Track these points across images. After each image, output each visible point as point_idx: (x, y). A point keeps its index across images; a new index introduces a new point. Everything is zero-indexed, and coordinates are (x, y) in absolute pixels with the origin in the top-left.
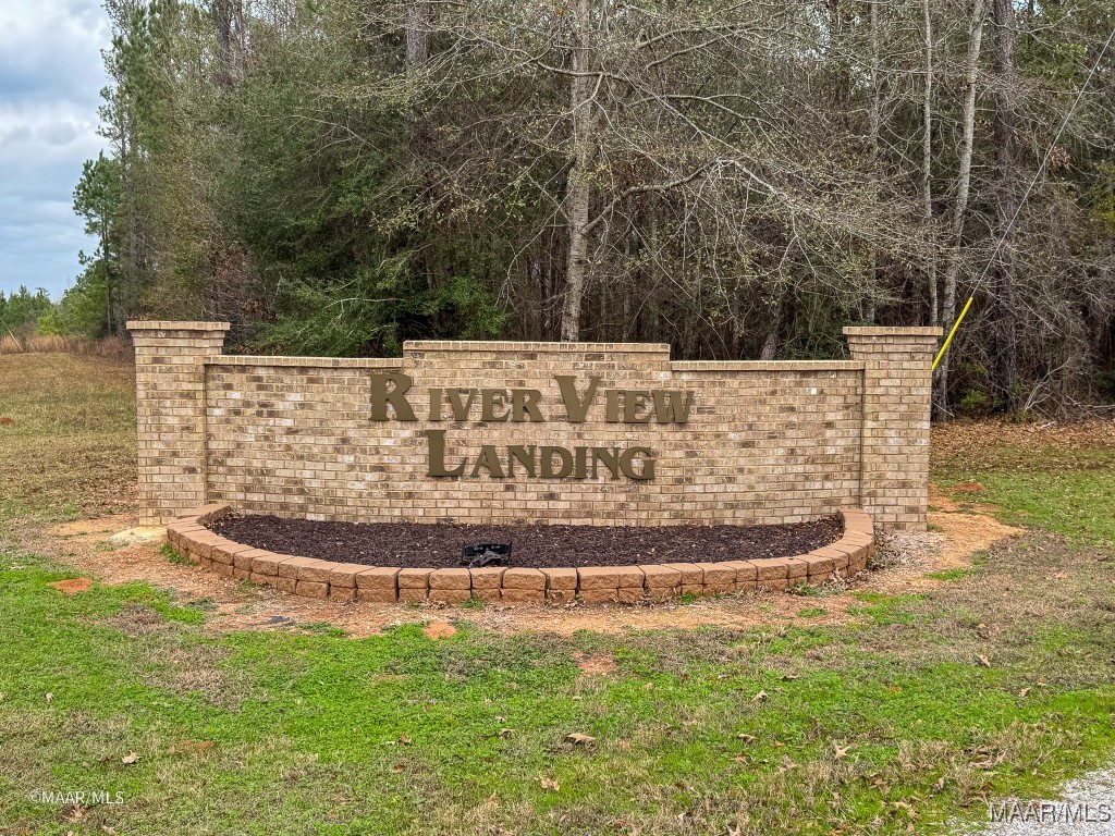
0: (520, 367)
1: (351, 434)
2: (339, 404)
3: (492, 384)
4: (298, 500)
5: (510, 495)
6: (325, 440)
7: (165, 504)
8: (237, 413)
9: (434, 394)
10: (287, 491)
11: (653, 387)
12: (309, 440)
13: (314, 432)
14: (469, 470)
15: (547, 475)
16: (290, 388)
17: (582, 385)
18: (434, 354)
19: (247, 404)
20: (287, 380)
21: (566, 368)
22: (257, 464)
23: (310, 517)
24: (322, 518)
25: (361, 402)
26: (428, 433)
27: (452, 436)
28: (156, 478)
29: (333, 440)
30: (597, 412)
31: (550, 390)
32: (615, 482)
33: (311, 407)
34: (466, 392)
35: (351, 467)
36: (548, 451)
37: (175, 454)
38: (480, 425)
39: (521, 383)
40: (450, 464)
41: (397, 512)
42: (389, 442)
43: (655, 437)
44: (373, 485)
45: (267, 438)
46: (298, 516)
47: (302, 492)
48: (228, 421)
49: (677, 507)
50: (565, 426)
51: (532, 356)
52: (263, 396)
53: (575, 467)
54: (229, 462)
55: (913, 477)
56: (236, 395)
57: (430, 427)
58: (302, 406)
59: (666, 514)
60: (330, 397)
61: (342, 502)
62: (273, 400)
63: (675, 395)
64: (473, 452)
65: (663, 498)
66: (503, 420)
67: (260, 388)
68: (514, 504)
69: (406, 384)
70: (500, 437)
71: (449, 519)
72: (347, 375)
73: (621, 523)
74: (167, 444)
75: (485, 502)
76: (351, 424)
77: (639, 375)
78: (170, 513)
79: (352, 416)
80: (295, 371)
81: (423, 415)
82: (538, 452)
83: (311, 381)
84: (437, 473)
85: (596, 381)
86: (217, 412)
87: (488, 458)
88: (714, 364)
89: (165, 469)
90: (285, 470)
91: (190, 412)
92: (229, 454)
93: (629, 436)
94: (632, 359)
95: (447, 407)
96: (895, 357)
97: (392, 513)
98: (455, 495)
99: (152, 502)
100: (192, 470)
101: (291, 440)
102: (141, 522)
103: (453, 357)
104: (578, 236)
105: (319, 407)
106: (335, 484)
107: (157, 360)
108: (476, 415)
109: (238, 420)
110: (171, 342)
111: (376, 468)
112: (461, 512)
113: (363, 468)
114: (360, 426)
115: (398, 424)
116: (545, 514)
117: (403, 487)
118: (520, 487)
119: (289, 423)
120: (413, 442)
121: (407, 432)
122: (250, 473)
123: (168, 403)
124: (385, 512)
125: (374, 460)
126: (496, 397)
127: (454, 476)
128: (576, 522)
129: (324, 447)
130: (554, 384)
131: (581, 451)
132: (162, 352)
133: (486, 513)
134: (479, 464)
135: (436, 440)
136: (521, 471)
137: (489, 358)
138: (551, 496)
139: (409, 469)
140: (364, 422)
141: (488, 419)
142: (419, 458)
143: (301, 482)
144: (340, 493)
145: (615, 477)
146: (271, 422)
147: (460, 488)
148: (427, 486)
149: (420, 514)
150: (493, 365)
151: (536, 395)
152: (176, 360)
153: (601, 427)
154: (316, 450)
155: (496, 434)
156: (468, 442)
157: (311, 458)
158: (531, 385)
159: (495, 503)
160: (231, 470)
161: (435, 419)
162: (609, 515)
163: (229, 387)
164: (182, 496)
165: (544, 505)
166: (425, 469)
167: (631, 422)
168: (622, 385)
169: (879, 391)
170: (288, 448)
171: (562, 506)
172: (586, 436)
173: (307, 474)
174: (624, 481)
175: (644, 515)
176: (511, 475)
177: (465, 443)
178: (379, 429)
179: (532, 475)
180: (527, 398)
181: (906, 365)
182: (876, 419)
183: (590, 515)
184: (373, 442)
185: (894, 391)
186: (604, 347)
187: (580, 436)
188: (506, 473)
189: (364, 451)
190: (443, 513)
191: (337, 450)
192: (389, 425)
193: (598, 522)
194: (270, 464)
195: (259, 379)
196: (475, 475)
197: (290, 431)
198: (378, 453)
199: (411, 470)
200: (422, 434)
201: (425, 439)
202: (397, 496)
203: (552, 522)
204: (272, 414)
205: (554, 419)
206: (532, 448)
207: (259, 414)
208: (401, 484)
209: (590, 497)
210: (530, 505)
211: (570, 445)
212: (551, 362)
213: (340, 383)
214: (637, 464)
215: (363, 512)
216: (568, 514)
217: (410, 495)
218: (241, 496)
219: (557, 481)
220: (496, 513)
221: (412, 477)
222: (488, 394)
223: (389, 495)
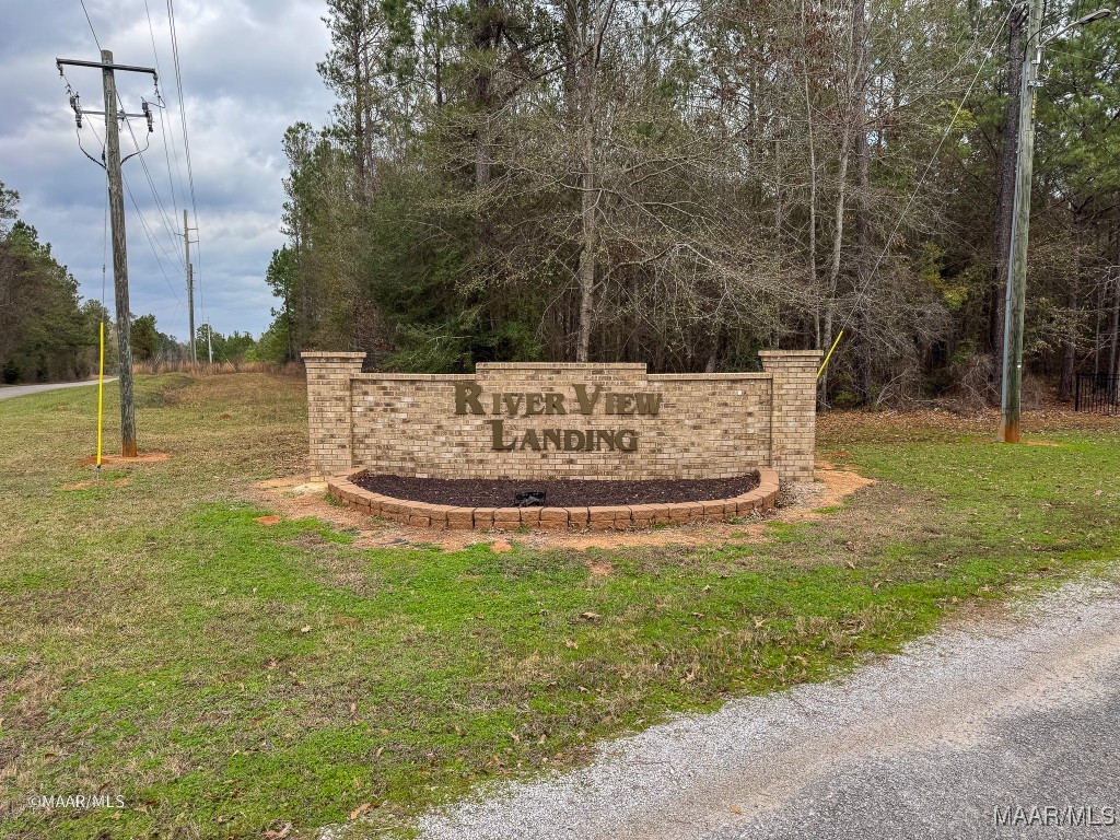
0: (550, 379)
1: (444, 423)
2: (435, 404)
3: (533, 390)
4: (410, 465)
5: (545, 461)
6: (427, 427)
7: (327, 468)
8: (371, 410)
9: (496, 397)
10: (403, 459)
11: (636, 391)
12: (417, 427)
13: (420, 422)
14: (519, 445)
15: (568, 448)
16: (404, 394)
17: (590, 390)
18: (496, 371)
19: (378, 404)
20: (403, 389)
21: (580, 379)
22: (384, 442)
23: (418, 476)
24: (425, 476)
25: (449, 403)
26: (491, 422)
27: (507, 423)
28: (321, 452)
29: (432, 427)
30: (600, 407)
31: (570, 394)
32: (612, 452)
33: (418, 406)
34: (516, 395)
35: (444, 444)
36: (569, 433)
37: (332, 436)
38: (525, 416)
39: (551, 389)
40: (507, 442)
41: (473, 472)
42: (467, 428)
43: (637, 423)
44: (458, 455)
45: (390, 426)
46: (410, 475)
47: (412, 459)
48: (365, 416)
49: (652, 467)
50: (579, 416)
51: (558, 372)
52: (387, 399)
53: (586, 443)
54: (367, 441)
55: (805, 447)
56: (370, 398)
57: (493, 418)
58: (413, 405)
59: (645, 473)
60: (429, 399)
61: (438, 466)
62: (393, 401)
63: (650, 396)
64: (521, 434)
65: (643, 462)
66: (540, 413)
67: (385, 394)
68: (548, 467)
69: (478, 391)
70: (538, 424)
71: (506, 476)
72: (441, 386)
73: (616, 478)
74: (328, 430)
75: (529, 465)
76: (443, 416)
77: (627, 384)
78: (330, 474)
79: (443, 411)
80: (407, 383)
81: (489, 410)
82: (563, 434)
83: (417, 389)
84: (498, 447)
85: (599, 387)
86: (359, 409)
87: (530, 437)
88: (675, 376)
89: (326, 446)
90: (402, 446)
91: (341, 409)
92: (366, 436)
93: (620, 422)
94: (622, 373)
95: (504, 405)
96: (793, 370)
97: (470, 473)
98: (510, 461)
99: (318, 467)
100: (344, 447)
101: (405, 427)
102: (312, 479)
103: (508, 373)
104: (587, 295)
105: (423, 405)
106: (434, 455)
107: (320, 377)
108: (522, 410)
109: (372, 414)
110: (329, 365)
111: (459, 445)
112: (513, 472)
113: (451, 445)
114: (449, 418)
115: (473, 416)
116: (567, 473)
117: (476, 456)
118: (551, 456)
119: (404, 416)
120: (483, 428)
121: (479, 421)
122: (379, 447)
123: (328, 404)
124: (465, 472)
125: (458, 439)
126: (535, 399)
127: (509, 449)
128: (587, 478)
129: (427, 430)
130: (573, 390)
131: (590, 432)
132: (324, 371)
133: (529, 473)
134: (524, 441)
135: (497, 427)
136: (552, 445)
137: (531, 373)
138: (571, 462)
139: (480, 444)
140: (451, 415)
141: (530, 413)
142: (487, 438)
143: (412, 453)
144: (437, 461)
145: (612, 449)
146: (393, 415)
147: (513, 456)
148: (492, 456)
149: (487, 473)
150: (533, 378)
151: (561, 397)
152: (332, 376)
153: (603, 417)
154: (421, 433)
155: (535, 422)
156: (517, 427)
157: (418, 438)
158: (557, 390)
159: (536, 467)
160: (368, 447)
161: (496, 413)
162: (608, 473)
163: (366, 393)
164: (338, 463)
165: (566, 467)
166: (491, 444)
167: (622, 414)
168: (616, 390)
169: (783, 392)
170: (404, 432)
171: (578, 467)
172: (593, 423)
173: (416, 448)
174: (617, 451)
175: (631, 473)
176: (545, 448)
177: (515, 427)
178: (461, 420)
179: (559, 448)
180: (555, 399)
181: (799, 375)
182: (780, 410)
183: (596, 473)
184: (457, 428)
185: (792, 392)
186: (604, 366)
187: (589, 423)
188: (542, 447)
189: (451, 434)
190: (502, 473)
191: (434, 433)
192: (467, 417)
193: (601, 478)
194: (392, 443)
195: (385, 388)
196: (522, 448)
197: (405, 421)
198: (460, 434)
199: (482, 445)
200: (489, 422)
201: (491, 426)
202: (472, 461)
203: (572, 478)
204: (393, 410)
206: (559, 431)
207: (385, 410)
208: (476, 454)
209: (595, 462)
210: (558, 467)
211: (583, 429)
212: (570, 376)
213: (436, 390)
214: (626, 440)
215: (451, 472)
216: (582, 473)
217: (481, 461)
218: (374, 463)
219: (575, 452)
221: (482, 450)
222: (530, 396)
223: (468, 462)
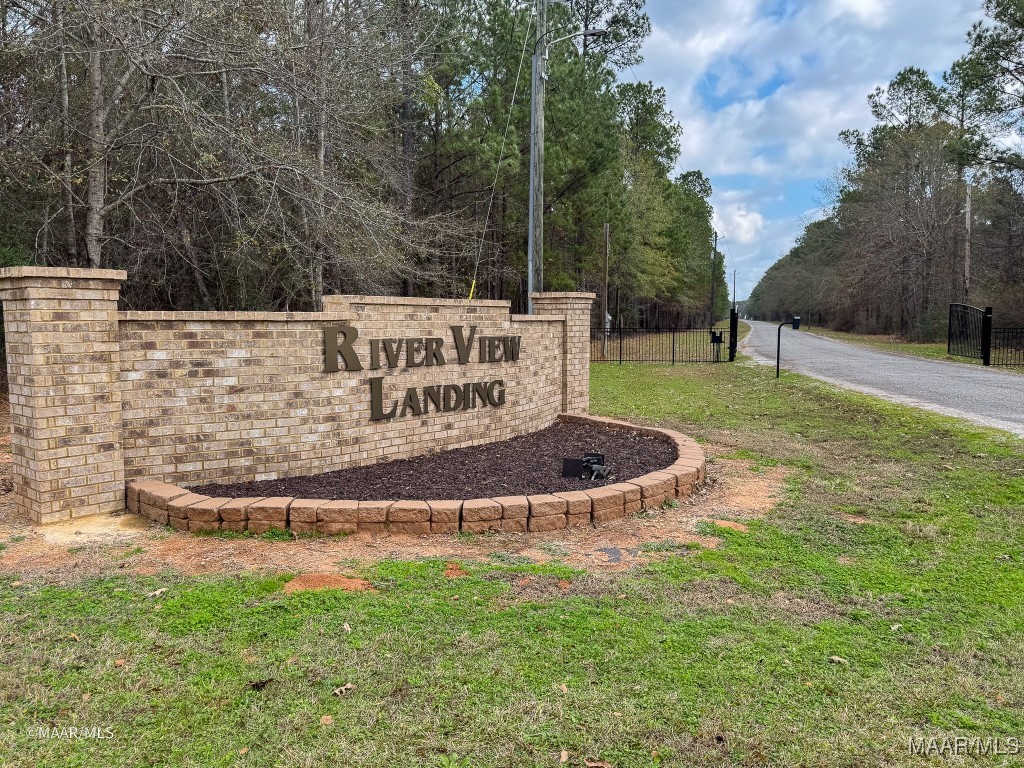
0: (429, 319)
1: (304, 387)
2: (292, 358)
3: (412, 334)
4: (245, 462)
5: (424, 429)
6: (276, 396)
7: (76, 492)
8: (162, 375)
9: (373, 343)
10: (232, 455)
11: (502, 334)
12: (257, 398)
13: (262, 388)
14: (399, 411)
15: (447, 409)
16: (232, 344)
17: (466, 333)
18: (372, 307)
19: (176, 364)
20: (229, 334)
21: (456, 320)
22: (191, 430)
23: (259, 478)
24: (273, 476)
25: (313, 355)
26: (369, 381)
27: (387, 381)
28: (62, 463)
29: (285, 395)
30: (474, 354)
31: (449, 339)
32: (484, 409)
33: (258, 362)
34: (395, 342)
35: (305, 421)
36: (447, 389)
37: (86, 430)
38: (405, 370)
39: (430, 333)
40: (387, 411)
41: (346, 458)
42: (338, 392)
43: (504, 371)
44: (326, 435)
45: (203, 400)
46: (245, 479)
47: (249, 453)
48: (149, 386)
49: (513, 423)
50: (456, 368)
51: (435, 309)
52: (197, 354)
53: (461, 398)
54: (152, 432)
56: (160, 355)
57: (371, 375)
58: (248, 362)
59: (508, 430)
60: (281, 351)
61: (295, 457)
62: (211, 358)
63: (512, 340)
64: (400, 395)
65: (507, 418)
66: (419, 365)
67: (193, 345)
68: (427, 437)
69: (350, 334)
70: (421, 379)
71: (385, 457)
72: (299, 329)
73: (488, 441)
74: (76, 419)
75: (409, 436)
76: (303, 377)
77: (495, 325)
79: (303, 370)
80: (238, 326)
81: (366, 364)
82: (442, 391)
83: (258, 335)
84: (377, 416)
85: (473, 329)
86: (133, 376)
87: (410, 399)
89: (75, 450)
90: (226, 433)
91: (105, 378)
92: (151, 423)
93: (491, 372)
94: (492, 310)
95: (382, 356)
96: (577, 312)
97: (342, 460)
98: (388, 435)
99: (58, 493)
100: (109, 447)
101: (235, 399)
102: (44, 520)
103: (386, 310)
104: (97, 217)
105: (269, 362)
106: (288, 440)
107: (59, 316)
108: (402, 363)
109: (164, 383)
110: (79, 294)
111: (328, 419)
112: (394, 449)
113: (316, 421)
114: (313, 379)
115: (346, 374)
116: (447, 441)
117: (349, 433)
118: (431, 421)
119: (232, 381)
120: (358, 390)
121: (353, 381)
122: (181, 440)
123: (76, 369)
124: (337, 460)
125: (326, 411)
126: (416, 345)
128: (464, 445)
129: (276, 403)
130: (450, 333)
132: (66, 306)
133: (408, 447)
134: (405, 405)
135: (375, 385)
136: (431, 407)
137: (409, 310)
138: (449, 427)
140: (317, 375)
141: (410, 364)
142: (363, 406)
143: (249, 443)
144: (293, 448)
145: (485, 405)
146: (209, 381)
147: (393, 427)
148: (369, 430)
149: (366, 456)
150: (411, 317)
151: (440, 342)
152: (85, 316)
153: (477, 366)
154: (265, 407)
155: (415, 377)
156: (399, 384)
157: (260, 416)
158: (437, 334)
159: (416, 438)
160: (155, 442)
161: (374, 367)
162: (482, 436)
163: (150, 346)
164: (96, 479)
165: (444, 434)
166: (368, 414)
167: (493, 360)
168: (489, 332)
169: (572, 334)
170: (232, 408)
171: (454, 433)
172: (469, 375)
173: (256, 433)
174: (489, 407)
175: (498, 432)
176: (426, 412)
177: (394, 387)
178: (331, 380)
179: (438, 409)
180: (435, 345)
181: (581, 317)
182: (571, 353)
183: (471, 438)
184: (325, 394)
185: (577, 334)
187: (464, 374)
188: (422, 410)
189: (317, 404)
190: (381, 453)
191: (290, 405)
192: (338, 376)
193: (476, 443)
194: (208, 429)
195: (191, 335)
196: (403, 414)
197: (233, 390)
198: (330, 403)
199: (357, 416)
200: (364, 382)
201: (367, 387)
202: (346, 443)
203: (450, 447)
204: (209, 374)
205: (451, 361)
206: (438, 387)
207: (193, 374)
208: (350, 431)
209: (470, 423)
210: (437, 436)
211: (460, 383)
212: (447, 313)
213: (291, 336)
214: (496, 393)
215: (316, 463)
216: (459, 439)
217: (357, 441)
218: (171, 468)
219: (452, 413)
220: (416, 446)
221: (358, 423)
223: (340, 443)
